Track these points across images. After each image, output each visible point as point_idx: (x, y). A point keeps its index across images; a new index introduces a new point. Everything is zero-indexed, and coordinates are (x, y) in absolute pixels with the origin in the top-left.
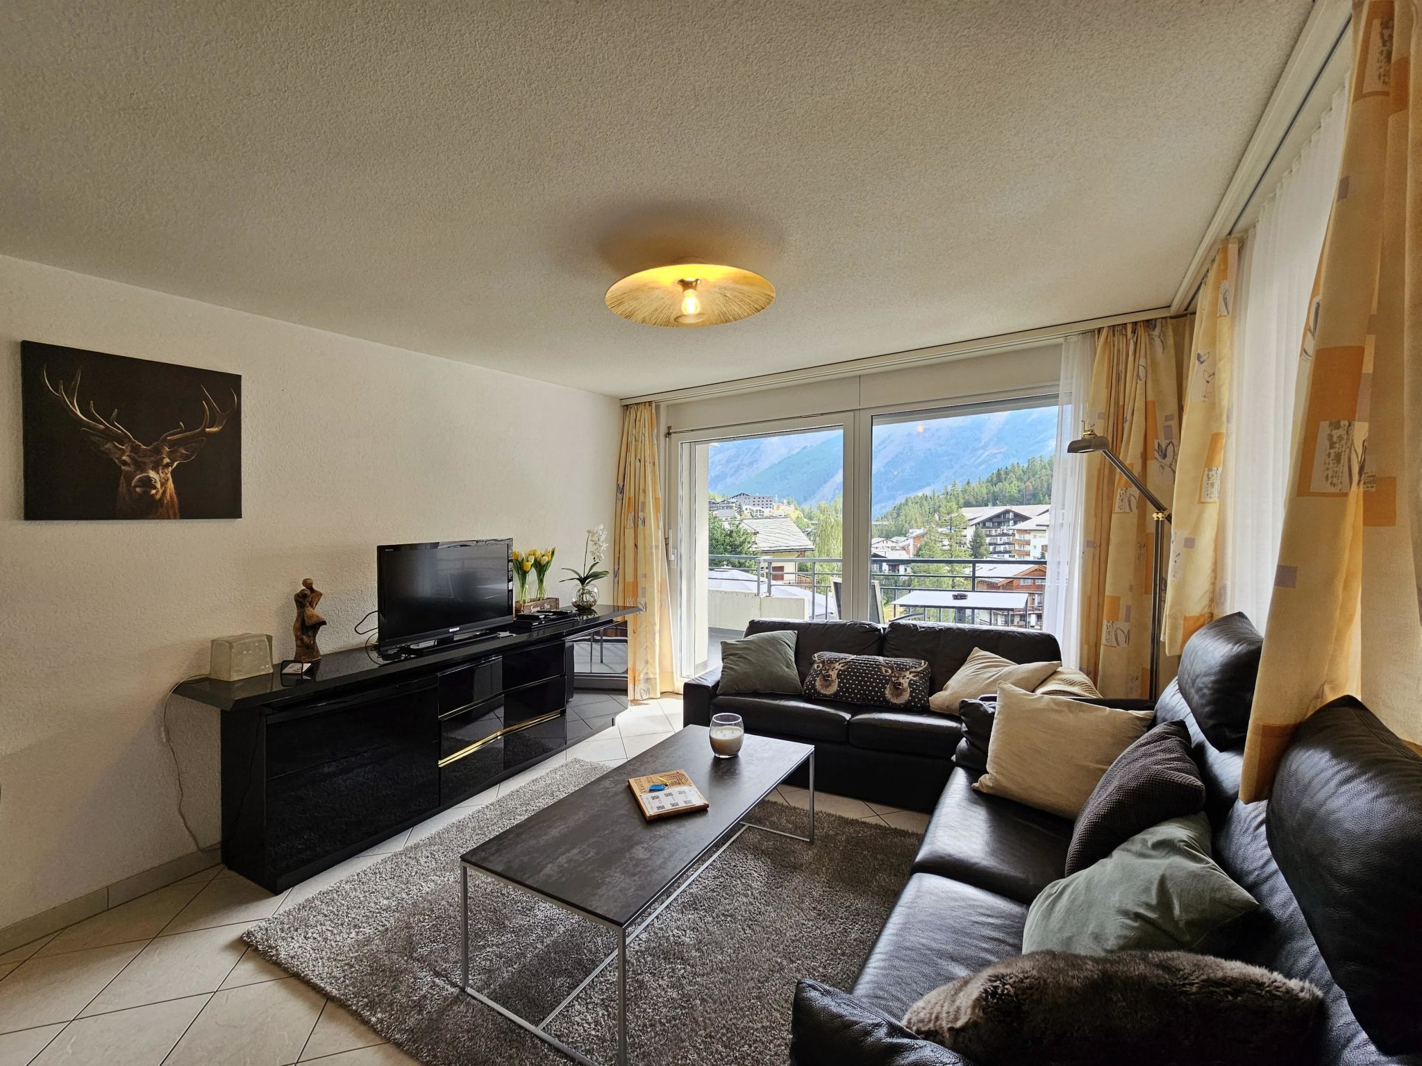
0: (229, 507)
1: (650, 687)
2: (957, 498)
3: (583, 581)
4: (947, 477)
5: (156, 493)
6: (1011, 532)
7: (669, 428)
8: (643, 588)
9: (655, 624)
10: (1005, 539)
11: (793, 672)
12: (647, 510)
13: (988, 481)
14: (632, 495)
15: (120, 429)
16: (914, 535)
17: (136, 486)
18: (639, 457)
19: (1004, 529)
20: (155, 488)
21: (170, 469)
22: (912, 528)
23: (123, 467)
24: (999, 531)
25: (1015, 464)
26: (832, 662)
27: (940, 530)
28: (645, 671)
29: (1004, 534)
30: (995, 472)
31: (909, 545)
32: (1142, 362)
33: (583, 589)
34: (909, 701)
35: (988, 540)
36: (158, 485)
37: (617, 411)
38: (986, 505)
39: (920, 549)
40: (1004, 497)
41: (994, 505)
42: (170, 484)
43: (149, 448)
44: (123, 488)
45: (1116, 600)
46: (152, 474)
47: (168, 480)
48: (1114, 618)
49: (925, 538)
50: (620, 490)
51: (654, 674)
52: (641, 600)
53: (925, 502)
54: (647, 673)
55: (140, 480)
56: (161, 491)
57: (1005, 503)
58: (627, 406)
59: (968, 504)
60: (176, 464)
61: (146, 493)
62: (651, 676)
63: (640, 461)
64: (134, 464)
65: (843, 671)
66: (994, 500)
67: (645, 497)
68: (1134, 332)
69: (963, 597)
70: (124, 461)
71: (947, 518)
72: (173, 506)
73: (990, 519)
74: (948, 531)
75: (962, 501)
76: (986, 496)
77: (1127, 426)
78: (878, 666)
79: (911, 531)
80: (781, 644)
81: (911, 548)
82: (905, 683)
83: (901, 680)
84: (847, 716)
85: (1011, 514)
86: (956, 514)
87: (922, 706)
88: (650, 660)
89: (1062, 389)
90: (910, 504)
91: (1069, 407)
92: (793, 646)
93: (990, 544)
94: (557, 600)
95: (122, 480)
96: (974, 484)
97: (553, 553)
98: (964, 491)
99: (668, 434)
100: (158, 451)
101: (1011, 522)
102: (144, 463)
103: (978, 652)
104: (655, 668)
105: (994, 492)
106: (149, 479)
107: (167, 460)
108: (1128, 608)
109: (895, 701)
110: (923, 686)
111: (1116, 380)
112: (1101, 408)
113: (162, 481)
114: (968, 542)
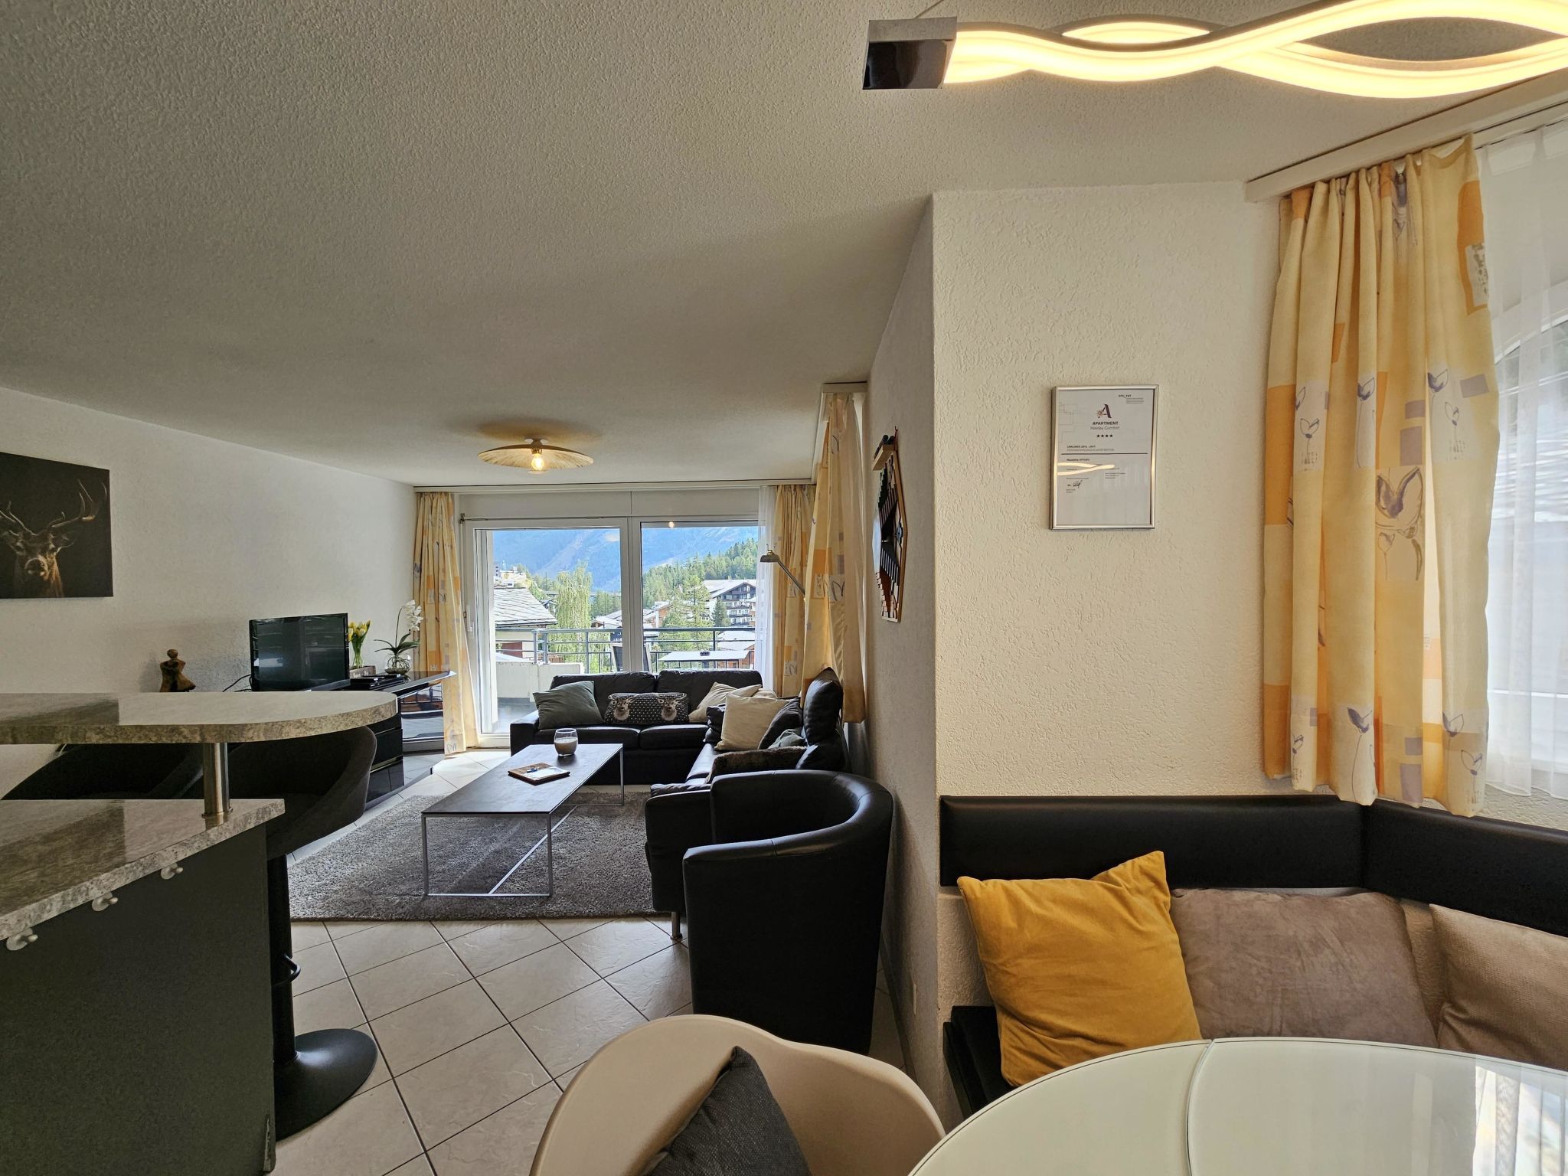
0: (103, 588)
1: (456, 742)
2: (699, 570)
3: (395, 650)
4: (689, 548)
5: (45, 575)
6: (748, 604)
7: (462, 515)
8: (446, 656)
9: (459, 687)
10: (743, 611)
11: (596, 709)
12: (447, 587)
13: (727, 555)
14: (431, 573)
15: (14, 518)
16: (660, 607)
17: (28, 569)
18: (437, 540)
19: (742, 601)
20: (43, 570)
21: (55, 554)
22: (657, 600)
23: (18, 553)
24: (738, 604)
25: (750, 539)
26: (623, 699)
27: (685, 602)
28: (451, 728)
29: (742, 607)
30: (733, 546)
31: (654, 618)
32: (799, 509)
33: (396, 658)
34: (676, 718)
35: (729, 612)
36: (46, 568)
37: (411, 499)
38: (726, 578)
39: (666, 622)
40: (742, 570)
41: (733, 578)
42: (56, 567)
43: (37, 535)
44: (18, 570)
45: (790, 648)
46: (41, 558)
47: (53, 564)
48: (789, 660)
49: (670, 610)
50: (418, 569)
51: (461, 730)
52: (444, 668)
53: (669, 574)
54: (453, 731)
55: (31, 563)
56: (48, 573)
57: (743, 576)
58: (421, 493)
59: (709, 577)
60: (59, 549)
61: (37, 574)
62: (457, 733)
63: (438, 544)
64: (26, 549)
65: (632, 704)
66: (732, 573)
67: (445, 576)
68: (795, 490)
69: (707, 654)
70: (18, 547)
71: (691, 590)
72: (58, 586)
73: (730, 592)
74: (692, 603)
75: (704, 573)
76: (725, 569)
77: (792, 545)
78: (655, 698)
79: (656, 603)
80: (584, 691)
81: (657, 621)
82: (673, 707)
83: (671, 706)
84: (638, 731)
85: (748, 587)
86: (699, 587)
87: (685, 721)
88: (455, 719)
89: (760, 518)
90: (654, 575)
91: (764, 527)
92: (593, 692)
93: (731, 616)
94: (374, 667)
95: (17, 564)
96: (715, 558)
97: (368, 626)
98: (706, 564)
99: (462, 520)
100: (45, 538)
101: (749, 595)
102: (34, 548)
103: (716, 685)
104: (461, 725)
105: (732, 566)
106: (38, 562)
107: (52, 546)
108: (796, 653)
109: (667, 719)
110: (685, 708)
111: (786, 518)
112: (780, 534)
113: (49, 564)
114: (711, 614)
